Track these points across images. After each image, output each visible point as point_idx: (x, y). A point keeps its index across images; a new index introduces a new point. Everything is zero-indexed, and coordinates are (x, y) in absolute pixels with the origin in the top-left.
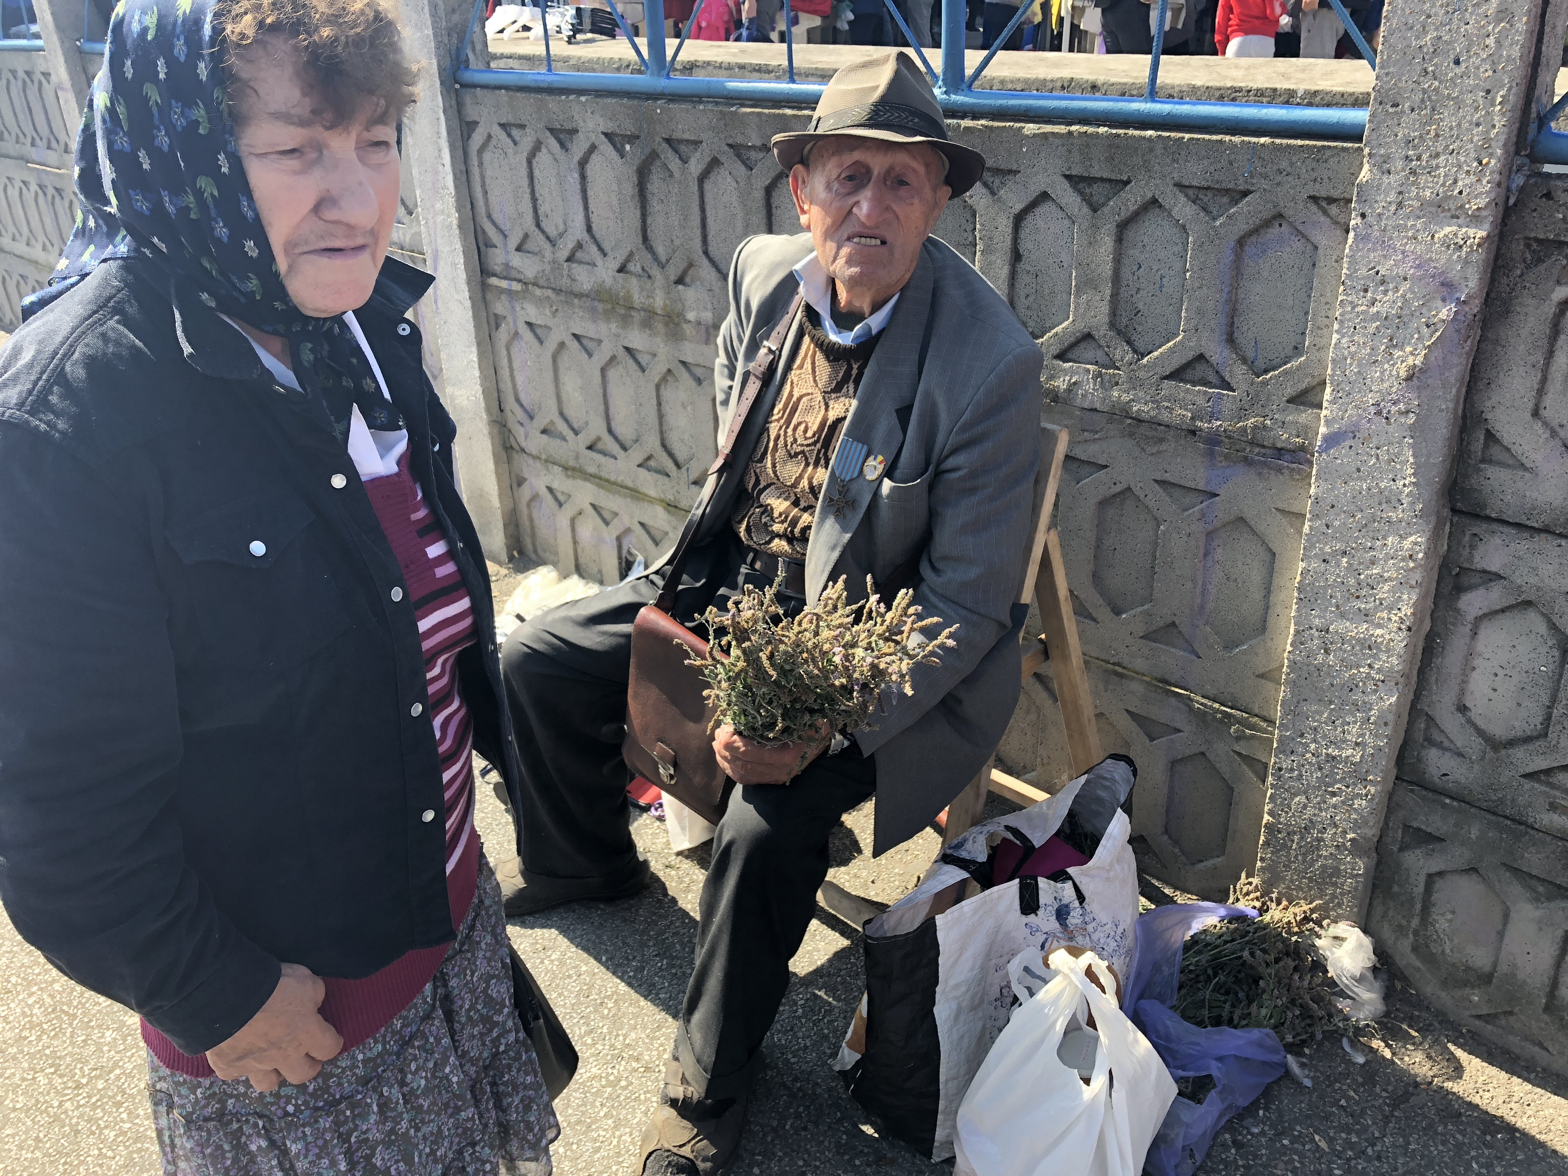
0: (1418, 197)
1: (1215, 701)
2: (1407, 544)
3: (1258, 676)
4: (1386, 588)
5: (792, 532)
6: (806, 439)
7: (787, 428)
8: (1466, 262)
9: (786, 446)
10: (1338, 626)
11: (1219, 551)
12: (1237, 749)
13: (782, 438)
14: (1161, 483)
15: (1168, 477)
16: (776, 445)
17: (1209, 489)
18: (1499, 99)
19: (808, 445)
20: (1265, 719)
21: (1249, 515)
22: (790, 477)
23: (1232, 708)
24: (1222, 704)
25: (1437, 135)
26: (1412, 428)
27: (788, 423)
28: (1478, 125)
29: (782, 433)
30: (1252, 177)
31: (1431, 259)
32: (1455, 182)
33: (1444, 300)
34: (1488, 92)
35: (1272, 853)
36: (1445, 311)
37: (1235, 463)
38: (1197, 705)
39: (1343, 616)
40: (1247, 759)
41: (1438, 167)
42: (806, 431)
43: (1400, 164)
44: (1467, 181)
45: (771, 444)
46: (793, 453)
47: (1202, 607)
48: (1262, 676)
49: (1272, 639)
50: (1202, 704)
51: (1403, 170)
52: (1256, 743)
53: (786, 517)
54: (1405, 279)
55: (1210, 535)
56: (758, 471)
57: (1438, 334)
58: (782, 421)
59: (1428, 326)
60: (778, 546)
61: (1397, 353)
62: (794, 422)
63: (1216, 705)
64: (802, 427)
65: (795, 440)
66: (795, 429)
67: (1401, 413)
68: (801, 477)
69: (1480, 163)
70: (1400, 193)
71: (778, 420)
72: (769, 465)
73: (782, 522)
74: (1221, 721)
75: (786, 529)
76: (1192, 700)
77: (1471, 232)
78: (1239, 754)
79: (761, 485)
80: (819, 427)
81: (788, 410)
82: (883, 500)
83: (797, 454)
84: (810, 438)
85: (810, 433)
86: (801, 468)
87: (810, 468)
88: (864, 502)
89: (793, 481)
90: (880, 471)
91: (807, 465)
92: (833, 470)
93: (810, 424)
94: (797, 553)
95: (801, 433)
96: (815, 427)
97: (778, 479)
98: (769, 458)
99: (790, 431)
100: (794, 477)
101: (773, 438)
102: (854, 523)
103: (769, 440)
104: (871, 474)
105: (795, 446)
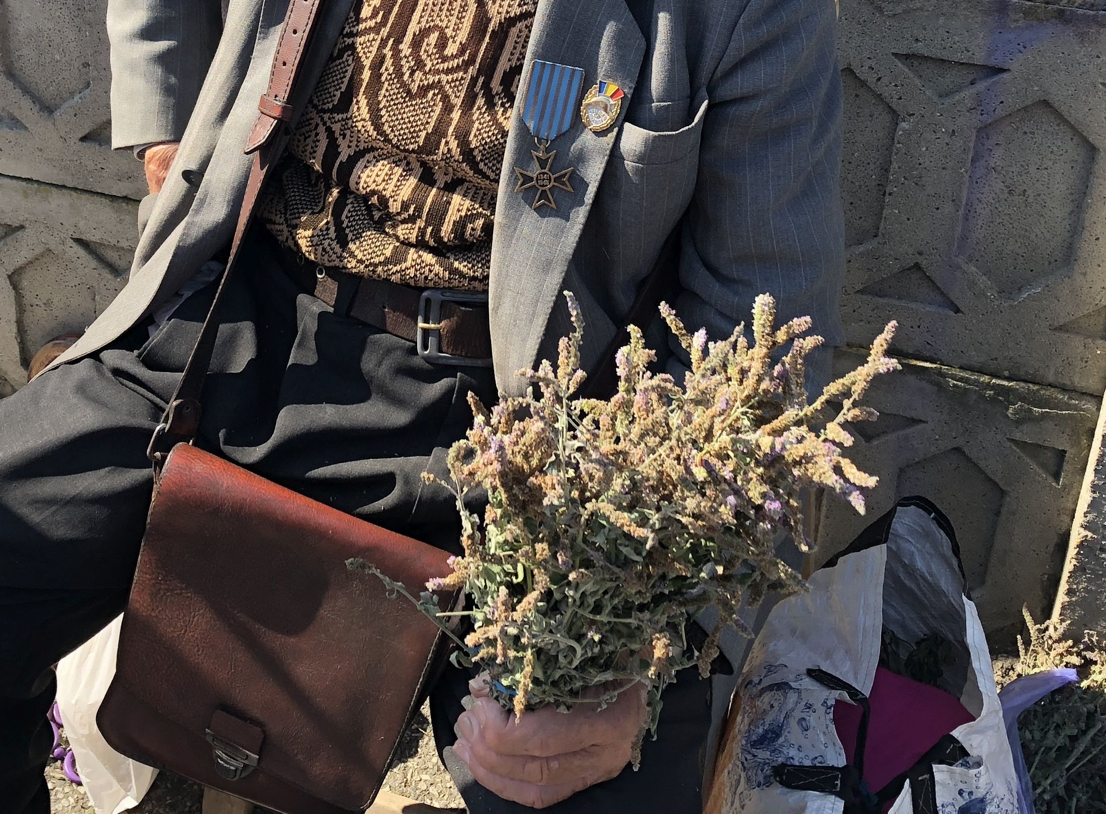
1: (982, 372)
3: (1055, 329)
5: (436, 233)
6: (445, 59)
7: (399, 41)
9: (399, 73)
11: (998, 152)
12: (1018, 436)
13: (388, 62)
14: (907, 58)
15: (920, 48)
16: (376, 76)
17: (992, 62)
19: (448, 71)
20: (1064, 389)
21: (1058, 97)
22: (415, 135)
23: (1009, 379)
24: (994, 375)
27: (398, 34)
29: (388, 52)
35: (1089, 580)
37: (1040, 21)
38: (952, 382)
40: (1034, 449)
42: (442, 44)
45: (366, 75)
46: (414, 88)
47: (964, 238)
48: (1060, 328)
49: (1085, 274)
50: (961, 379)
52: (1049, 425)
53: (419, 209)
55: (983, 131)
56: (336, 127)
58: (385, 32)
60: (419, 265)
62: (413, 28)
63: (985, 379)
64: (433, 38)
65: (420, 64)
66: (416, 44)
68: (439, 132)
71: (377, 29)
72: (364, 112)
73: (412, 219)
74: (993, 400)
75: (422, 232)
76: (943, 375)
78: (1022, 445)
79: (345, 154)
80: (470, 37)
81: (396, 9)
82: (629, 165)
83: (424, 90)
84: (454, 57)
85: (452, 49)
86: (435, 115)
87: (456, 115)
88: (593, 173)
89: (421, 141)
90: (615, 111)
91: (448, 108)
92: (521, 123)
93: (449, 32)
94: (462, 275)
95: (431, 49)
96: (462, 36)
97: (387, 140)
98: (363, 101)
99: (405, 48)
100: (423, 134)
101: (367, 63)
102: (580, 215)
103: (359, 68)
104: (598, 119)
105: (418, 75)
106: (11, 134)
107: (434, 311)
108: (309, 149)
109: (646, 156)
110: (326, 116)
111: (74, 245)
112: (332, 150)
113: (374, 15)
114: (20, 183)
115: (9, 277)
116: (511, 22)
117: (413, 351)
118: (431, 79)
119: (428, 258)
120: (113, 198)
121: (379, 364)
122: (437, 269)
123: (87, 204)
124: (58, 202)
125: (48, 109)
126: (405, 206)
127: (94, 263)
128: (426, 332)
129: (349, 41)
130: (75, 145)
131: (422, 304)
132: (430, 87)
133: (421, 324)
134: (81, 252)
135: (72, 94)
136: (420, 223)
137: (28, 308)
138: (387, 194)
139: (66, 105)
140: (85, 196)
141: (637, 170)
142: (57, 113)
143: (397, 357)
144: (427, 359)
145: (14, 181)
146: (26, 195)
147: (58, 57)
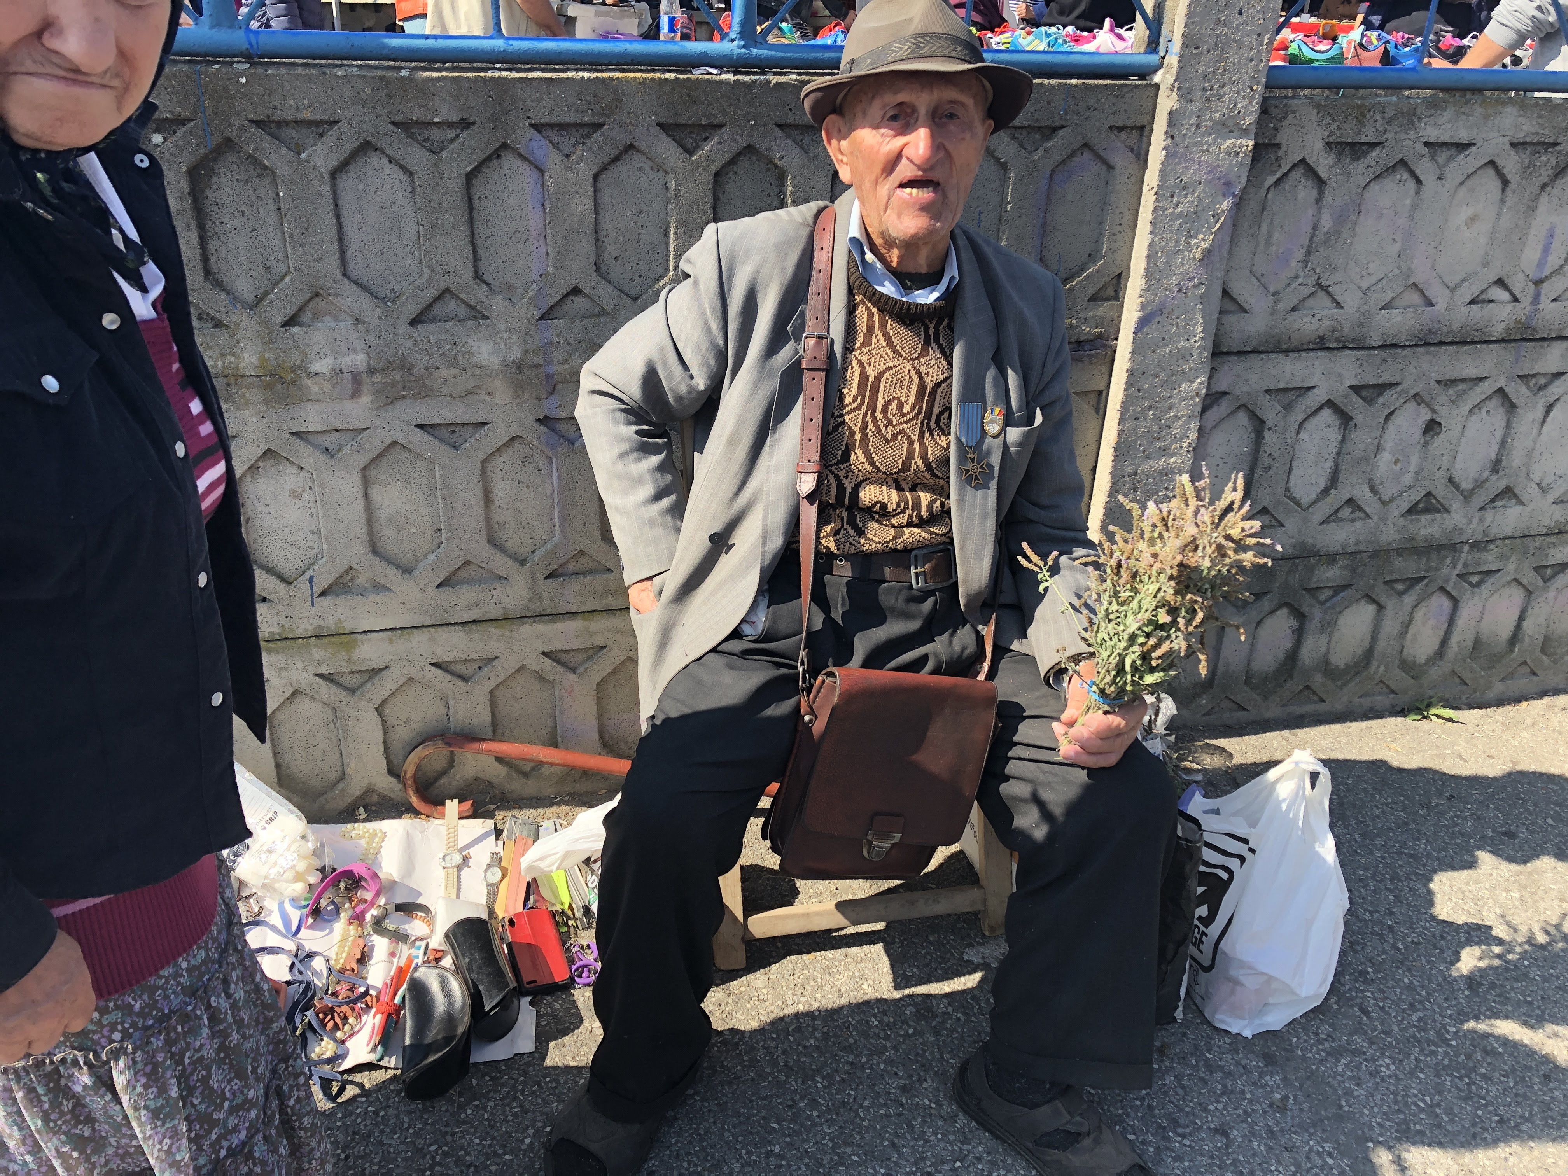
0: (1211, 119)
2: (1194, 386)
4: (1179, 424)
6: (904, 415)
7: (874, 411)
8: (1241, 164)
10: (1144, 467)
13: (871, 425)
16: (864, 435)
18: (1266, 41)
22: (895, 463)
25: (1225, 70)
26: (1202, 296)
28: (1251, 60)
29: (868, 419)
30: (1066, 114)
31: (1218, 166)
32: (1235, 105)
33: (1224, 195)
34: (1259, 35)
36: (1225, 203)
39: (1148, 457)
41: (1225, 94)
43: (1199, 94)
44: (1244, 104)
45: (858, 436)
46: (889, 436)
51: (1201, 98)
54: (1200, 183)
56: (842, 474)
57: (1221, 221)
58: (864, 408)
59: (1213, 216)
60: (912, 536)
61: (1193, 241)
62: (880, 402)
64: (894, 405)
65: (890, 422)
66: (885, 410)
67: (1195, 286)
68: (910, 457)
69: (1252, 89)
70: (1199, 117)
71: (859, 408)
72: (862, 458)
77: (1244, 142)
79: (849, 488)
80: (917, 398)
81: (868, 394)
82: (1012, 450)
83: (895, 436)
84: (909, 413)
85: (907, 408)
86: (905, 449)
87: (916, 446)
88: (995, 460)
89: (900, 466)
90: (1001, 422)
91: (911, 443)
92: (958, 439)
93: (903, 399)
94: (937, 535)
95: (894, 412)
96: (912, 400)
97: (879, 471)
98: (859, 452)
99: (879, 415)
100: (900, 462)
101: (857, 429)
102: (994, 485)
103: (852, 433)
104: (993, 428)
105: (890, 428)
106: (379, 598)
107: (920, 560)
108: (825, 491)
109: (1021, 444)
110: (834, 469)
111: (432, 668)
112: (841, 488)
113: (855, 400)
114: (386, 633)
115: (376, 709)
116: (938, 385)
117: (911, 587)
118: (898, 428)
119: (916, 530)
120: (464, 624)
121: (897, 599)
122: (923, 534)
123: (442, 634)
124: (419, 640)
125: (407, 571)
126: (898, 505)
127: (449, 677)
128: (917, 575)
129: (839, 420)
130: (432, 591)
131: (913, 560)
132: (899, 433)
133: (913, 571)
134: (438, 672)
135: (425, 556)
136: (908, 512)
137: (391, 729)
138: (886, 501)
139: (422, 564)
140: (440, 629)
141: (1018, 452)
142: (416, 573)
143: (905, 592)
144: (918, 590)
145: (381, 634)
146: (391, 641)
147: (414, 530)
